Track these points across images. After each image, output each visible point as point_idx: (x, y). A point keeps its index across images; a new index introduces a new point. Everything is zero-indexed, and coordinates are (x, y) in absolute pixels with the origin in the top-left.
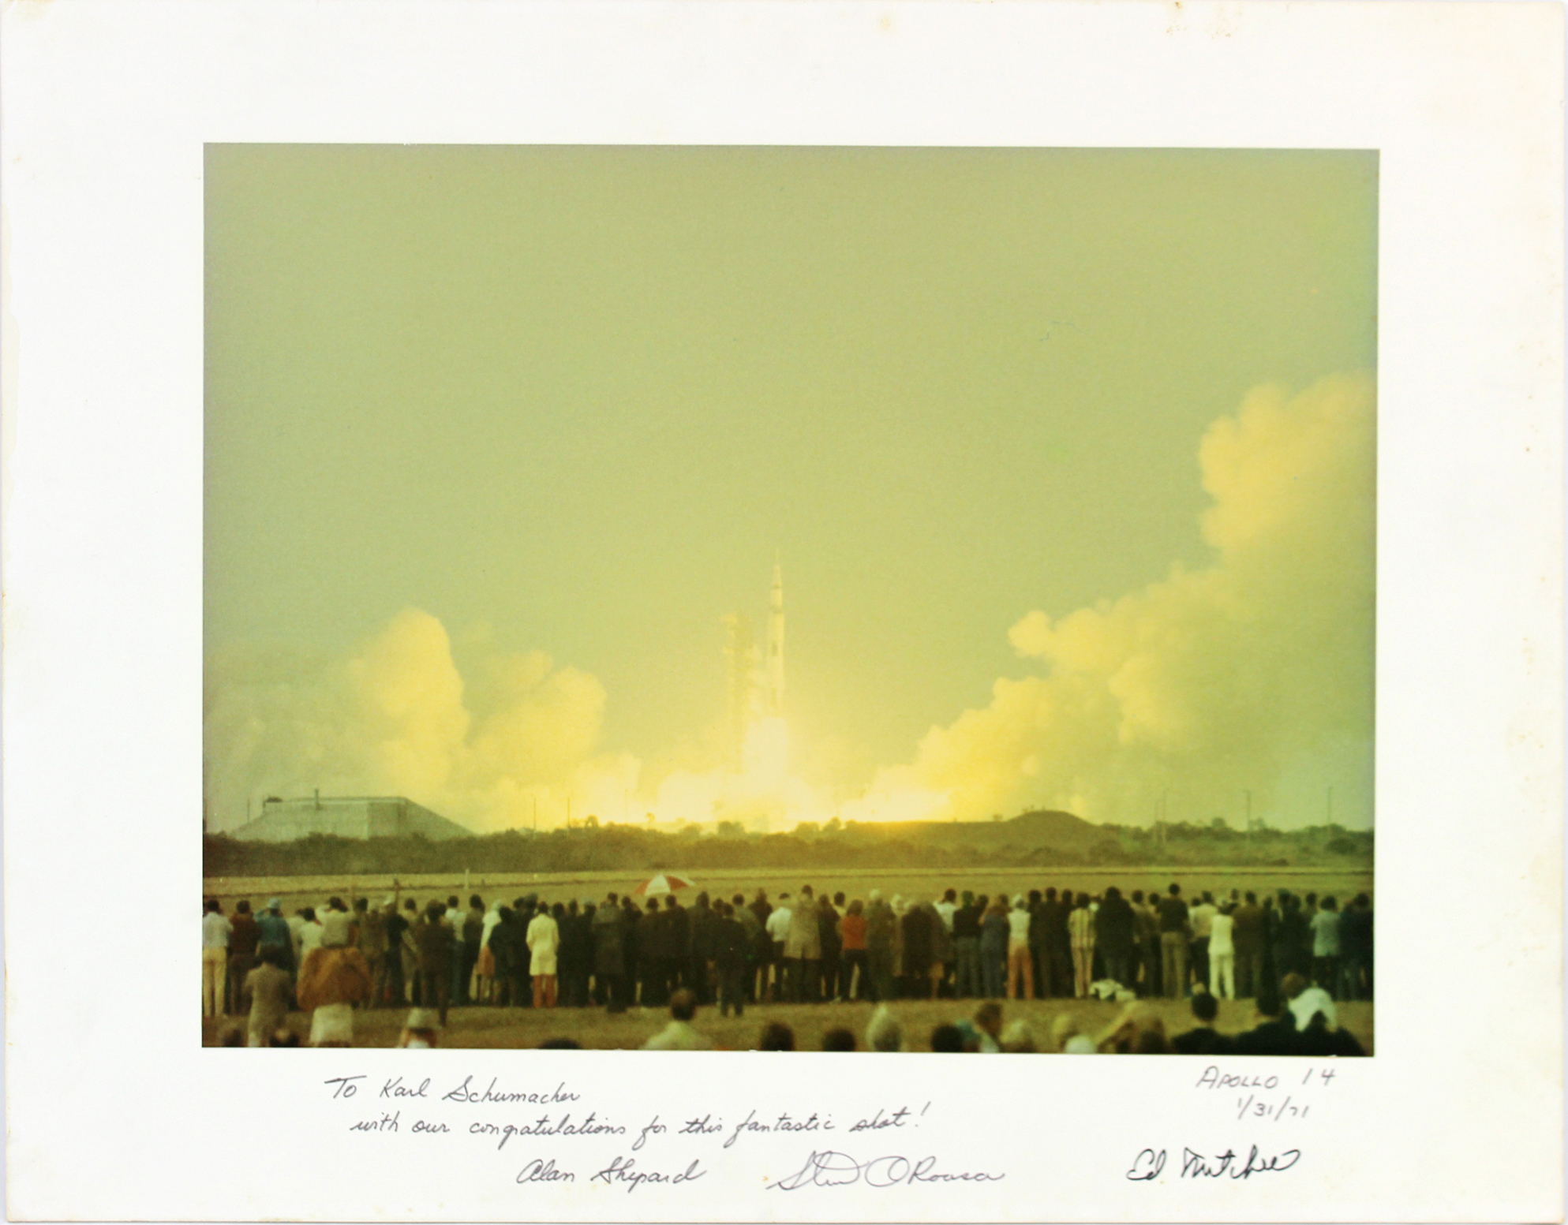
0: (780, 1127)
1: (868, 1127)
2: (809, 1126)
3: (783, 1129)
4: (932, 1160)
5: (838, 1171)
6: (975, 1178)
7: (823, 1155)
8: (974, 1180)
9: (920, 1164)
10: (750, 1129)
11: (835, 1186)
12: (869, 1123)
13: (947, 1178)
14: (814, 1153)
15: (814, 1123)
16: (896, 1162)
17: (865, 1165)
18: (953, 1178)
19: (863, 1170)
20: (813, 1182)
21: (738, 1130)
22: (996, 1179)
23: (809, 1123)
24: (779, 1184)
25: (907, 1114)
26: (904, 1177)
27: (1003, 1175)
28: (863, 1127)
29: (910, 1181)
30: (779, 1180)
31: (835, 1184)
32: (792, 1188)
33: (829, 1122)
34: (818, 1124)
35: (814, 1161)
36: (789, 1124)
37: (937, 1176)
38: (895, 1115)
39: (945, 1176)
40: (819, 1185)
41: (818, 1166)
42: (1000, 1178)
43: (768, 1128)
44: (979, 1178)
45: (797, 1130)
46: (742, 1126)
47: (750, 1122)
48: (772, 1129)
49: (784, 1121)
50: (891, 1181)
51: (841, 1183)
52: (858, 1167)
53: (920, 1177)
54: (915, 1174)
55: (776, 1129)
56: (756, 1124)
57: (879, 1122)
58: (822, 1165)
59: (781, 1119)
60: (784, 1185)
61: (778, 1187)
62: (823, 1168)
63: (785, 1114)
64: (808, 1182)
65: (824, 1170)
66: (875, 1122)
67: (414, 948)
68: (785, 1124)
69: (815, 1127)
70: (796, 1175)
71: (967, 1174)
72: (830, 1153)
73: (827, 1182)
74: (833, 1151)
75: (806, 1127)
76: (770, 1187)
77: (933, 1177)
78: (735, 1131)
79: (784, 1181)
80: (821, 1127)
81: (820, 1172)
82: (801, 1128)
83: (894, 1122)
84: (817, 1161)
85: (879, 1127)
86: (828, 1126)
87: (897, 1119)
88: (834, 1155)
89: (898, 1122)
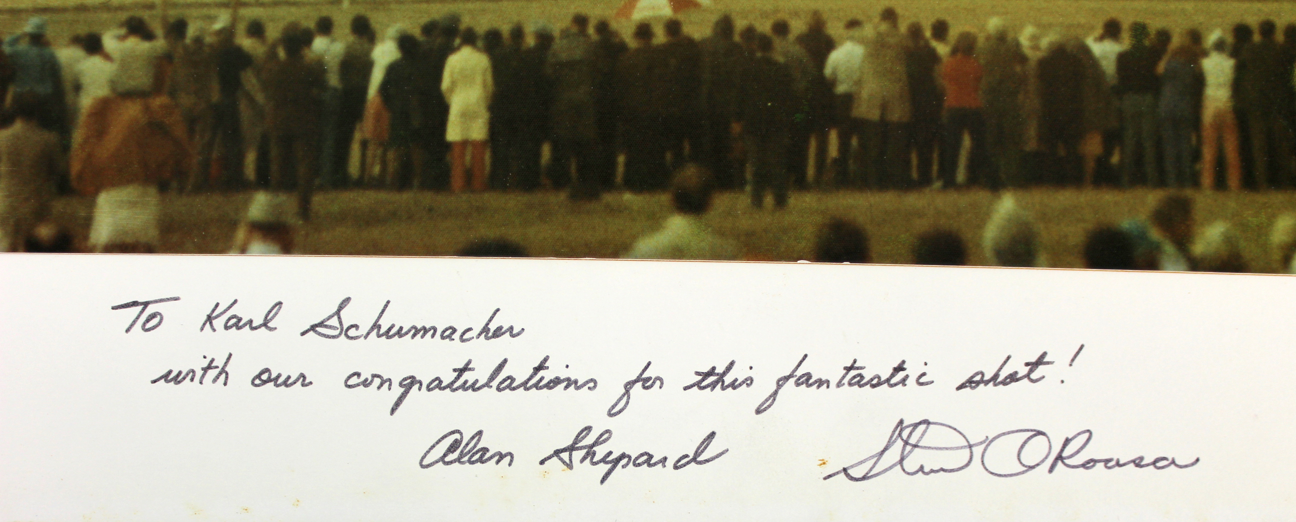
0: (846, 381)
1: (986, 383)
2: (893, 381)
3: (850, 384)
4: (1087, 435)
5: (939, 452)
6: (1154, 463)
7: (916, 425)
8: (1152, 467)
9: (1067, 441)
10: (798, 384)
11: (932, 474)
12: (986, 378)
13: (1110, 464)
14: (901, 422)
15: (901, 375)
16: (1032, 437)
17: (981, 443)
18: (1118, 464)
19: (977, 451)
20: (899, 467)
21: (779, 386)
22: (1186, 466)
23: (893, 376)
24: (845, 470)
25: (1048, 363)
26: (1043, 461)
27: (1198, 460)
28: (978, 383)
29: (1051, 470)
30: (845, 467)
31: (932, 471)
32: (864, 478)
33: (924, 374)
34: (907, 376)
35: (900, 435)
36: (862, 377)
37: (1094, 461)
38: (1027, 364)
39: (1107, 461)
40: (908, 474)
41: (906, 443)
42: (1193, 464)
43: (828, 382)
44: (1159, 464)
45: (874, 386)
46: (787, 378)
47: (799, 373)
48: (833, 384)
49: (853, 373)
50: (1025, 469)
51: (942, 470)
52: (970, 446)
53: (1066, 461)
54: (1060, 457)
55: (839, 384)
56: (808, 376)
57: (1003, 375)
58: (913, 441)
59: (848, 369)
60: (852, 472)
61: (842, 475)
62: (915, 446)
63: (855, 361)
64: (891, 467)
65: (917, 449)
66: (996, 376)
67: (260, 98)
68: (854, 377)
69: (903, 381)
70: (872, 457)
71: (1142, 458)
72: (927, 422)
73: (921, 469)
74: (931, 420)
75: (888, 381)
76: (830, 476)
77: (1088, 462)
78: (774, 387)
79: (852, 466)
80: (911, 382)
81: (910, 452)
82: (879, 384)
83: (1028, 376)
84: (905, 434)
85: (1004, 383)
86: (922, 380)
87: (1031, 371)
88: (931, 426)
89: (1034, 376)
